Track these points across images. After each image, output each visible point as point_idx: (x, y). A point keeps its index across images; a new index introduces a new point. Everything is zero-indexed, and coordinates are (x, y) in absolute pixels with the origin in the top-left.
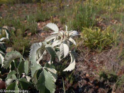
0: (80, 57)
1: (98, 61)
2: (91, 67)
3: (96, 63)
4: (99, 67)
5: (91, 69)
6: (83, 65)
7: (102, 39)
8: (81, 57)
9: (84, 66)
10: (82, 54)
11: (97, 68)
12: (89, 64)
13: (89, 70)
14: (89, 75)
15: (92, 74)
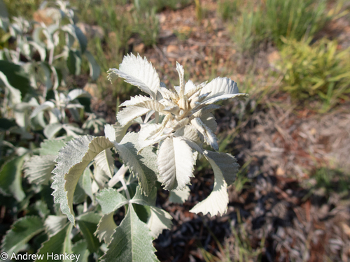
0: (267, 120)
1: (314, 136)
2: (292, 152)
3: (307, 140)
4: (315, 152)
5: (291, 157)
6: (273, 145)
7: (337, 78)
8: (270, 123)
9: (275, 145)
10: (271, 112)
11: (308, 154)
12: (288, 142)
13: (287, 158)
14: (286, 173)
15: (292, 170)
